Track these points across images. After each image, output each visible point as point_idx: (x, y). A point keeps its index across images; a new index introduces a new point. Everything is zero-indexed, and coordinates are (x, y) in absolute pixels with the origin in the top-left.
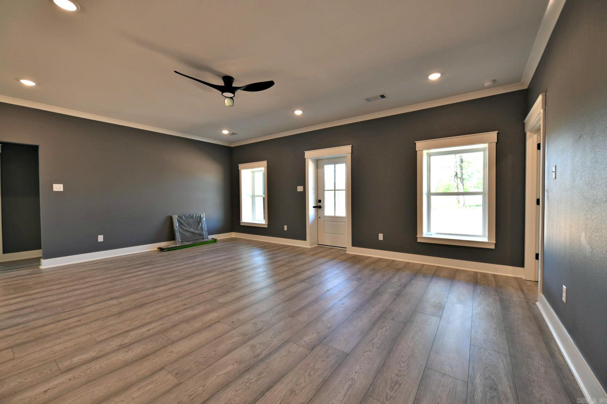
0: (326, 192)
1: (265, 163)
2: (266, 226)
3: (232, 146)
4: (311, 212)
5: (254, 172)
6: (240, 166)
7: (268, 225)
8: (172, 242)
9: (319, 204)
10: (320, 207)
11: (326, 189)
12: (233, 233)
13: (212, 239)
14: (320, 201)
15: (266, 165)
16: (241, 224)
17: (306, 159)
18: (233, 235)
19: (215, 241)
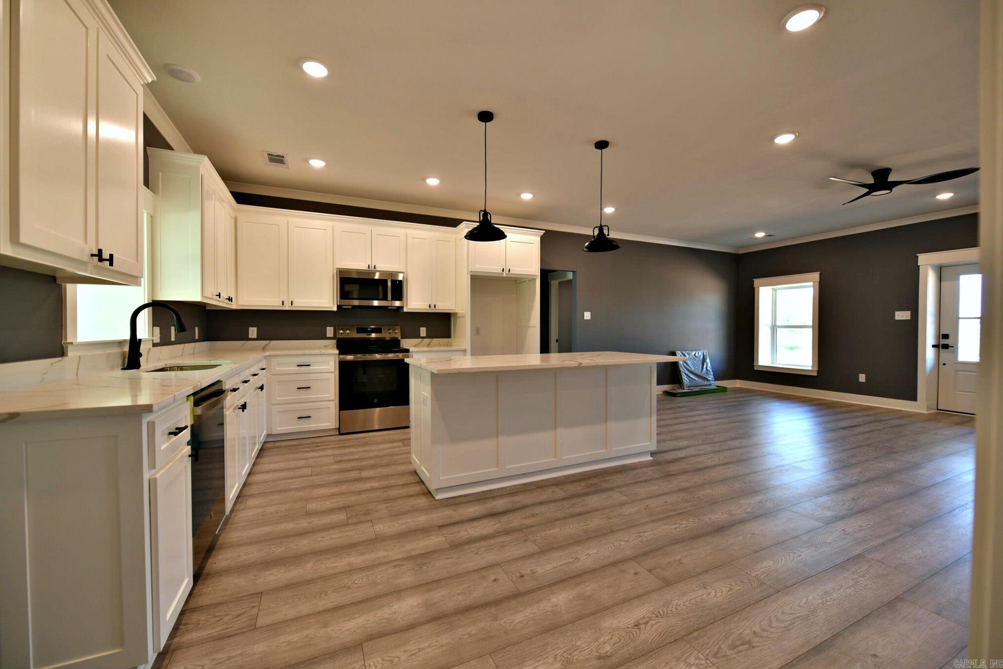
0: (961, 321)
1: (816, 276)
2: (815, 374)
3: (740, 252)
4: (929, 355)
5: (775, 290)
6: (757, 282)
7: (818, 372)
8: (676, 386)
9: (945, 342)
10: (946, 347)
11: (961, 316)
12: (738, 381)
13: (717, 386)
14: (946, 336)
15: (818, 279)
16: (756, 368)
17: (920, 267)
18: (738, 384)
19: (724, 390)
